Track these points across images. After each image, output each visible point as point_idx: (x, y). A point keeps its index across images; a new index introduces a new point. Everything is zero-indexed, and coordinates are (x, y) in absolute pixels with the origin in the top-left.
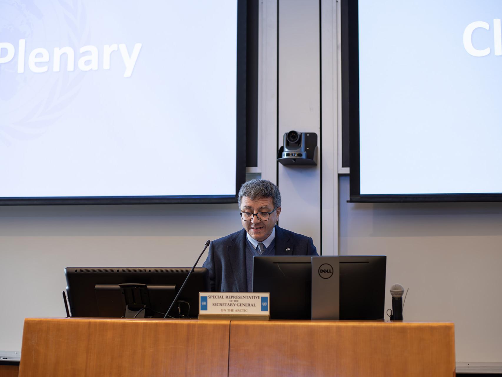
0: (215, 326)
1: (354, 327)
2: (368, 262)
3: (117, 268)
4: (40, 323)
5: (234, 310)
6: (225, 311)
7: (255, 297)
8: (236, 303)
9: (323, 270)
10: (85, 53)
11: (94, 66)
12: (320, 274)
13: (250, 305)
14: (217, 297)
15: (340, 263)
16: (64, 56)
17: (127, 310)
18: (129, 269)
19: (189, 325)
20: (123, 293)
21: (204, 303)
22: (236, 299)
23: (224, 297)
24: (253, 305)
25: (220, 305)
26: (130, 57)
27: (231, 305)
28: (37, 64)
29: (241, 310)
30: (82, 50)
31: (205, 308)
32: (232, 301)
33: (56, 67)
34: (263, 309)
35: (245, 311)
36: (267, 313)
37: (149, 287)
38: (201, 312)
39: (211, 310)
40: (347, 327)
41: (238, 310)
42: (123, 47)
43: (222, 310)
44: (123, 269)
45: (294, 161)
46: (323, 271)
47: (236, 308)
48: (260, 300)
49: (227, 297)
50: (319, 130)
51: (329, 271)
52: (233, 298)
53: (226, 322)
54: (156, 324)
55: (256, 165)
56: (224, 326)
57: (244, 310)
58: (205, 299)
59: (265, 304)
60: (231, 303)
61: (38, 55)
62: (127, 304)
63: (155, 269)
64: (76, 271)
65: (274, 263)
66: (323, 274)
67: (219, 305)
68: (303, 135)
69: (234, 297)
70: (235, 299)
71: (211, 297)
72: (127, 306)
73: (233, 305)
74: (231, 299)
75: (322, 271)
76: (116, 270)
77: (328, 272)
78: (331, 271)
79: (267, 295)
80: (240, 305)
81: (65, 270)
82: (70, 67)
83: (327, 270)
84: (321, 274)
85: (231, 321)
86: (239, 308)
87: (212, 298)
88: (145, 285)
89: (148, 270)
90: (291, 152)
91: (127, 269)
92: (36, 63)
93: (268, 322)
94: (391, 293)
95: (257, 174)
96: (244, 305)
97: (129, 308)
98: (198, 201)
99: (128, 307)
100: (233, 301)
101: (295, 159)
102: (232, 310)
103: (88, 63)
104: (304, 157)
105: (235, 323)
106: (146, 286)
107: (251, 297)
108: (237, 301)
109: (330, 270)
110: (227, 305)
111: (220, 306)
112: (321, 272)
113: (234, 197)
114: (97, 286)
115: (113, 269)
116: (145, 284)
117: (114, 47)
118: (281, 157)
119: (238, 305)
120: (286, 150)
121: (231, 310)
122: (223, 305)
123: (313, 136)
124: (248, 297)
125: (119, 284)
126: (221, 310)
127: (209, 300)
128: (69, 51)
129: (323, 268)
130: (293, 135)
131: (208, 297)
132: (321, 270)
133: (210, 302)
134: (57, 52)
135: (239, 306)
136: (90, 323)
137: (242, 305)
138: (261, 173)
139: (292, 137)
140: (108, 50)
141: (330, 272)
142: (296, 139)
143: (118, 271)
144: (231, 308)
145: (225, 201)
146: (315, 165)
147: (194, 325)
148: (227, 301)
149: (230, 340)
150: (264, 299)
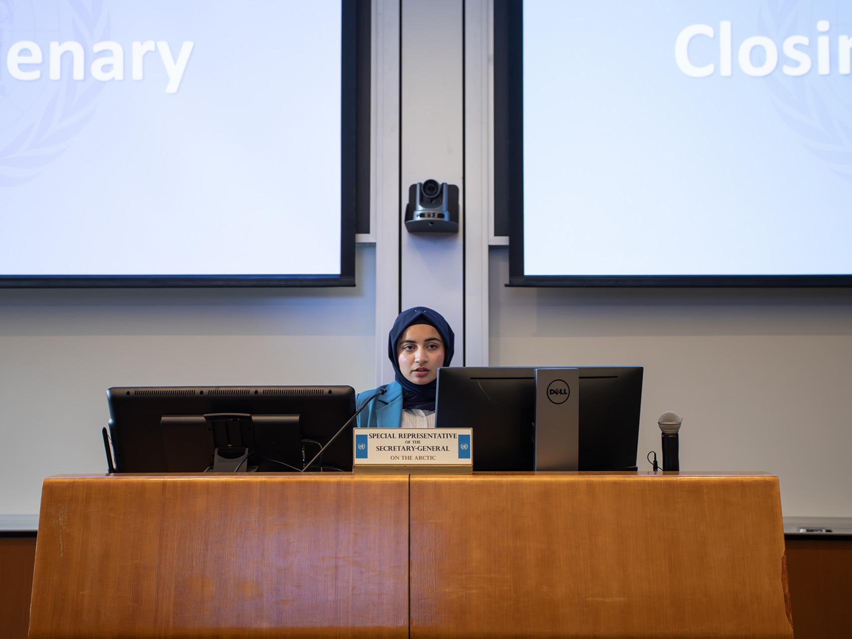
0: (384, 485)
1: (615, 483)
2: (617, 377)
3: (200, 388)
4: (72, 486)
5: (414, 457)
6: (398, 459)
7: (449, 435)
8: (417, 445)
9: (555, 390)
10: (103, 53)
11: (117, 73)
12: (549, 395)
13: (440, 449)
14: (383, 436)
15: (580, 378)
16: (67, 57)
17: (217, 457)
18: (221, 389)
19: (339, 484)
20: (210, 429)
21: (362, 447)
22: (417, 440)
23: (397, 436)
24: (445, 449)
25: (390, 448)
26: (175, 63)
27: (408, 448)
28: (23, 67)
29: (425, 458)
30: (98, 47)
31: (364, 454)
32: (409, 442)
33: (55, 73)
34: (462, 454)
35: (432, 458)
36: (469, 461)
37: (254, 418)
38: (357, 461)
39: (374, 458)
40: (604, 484)
41: (420, 458)
42: (163, 47)
43: (393, 458)
44: (211, 389)
45: (431, 225)
46: (555, 392)
47: (417, 453)
48: (457, 440)
49: (400, 436)
50: (461, 181)
51: (563, 392)
52: (410, 437)
53: (403, 478)
54: (283, 484)
55: (367, 231)
56: (399, 485)
57: (430, 458)
58: (363, 439)
59: (464, 447)
60: (408, 445)
61: (24, 52)
62: (216, 447)
63: (265, 389)
64: (128, 393)
65: (472, 378)
66: (554, 397)
67: (387, 448)
68: (444, 186)
69: (413, 436)
70: (414, 439)
71: (373, 436)
72: (216, 450)
73: (411, 449)
74: (408, 440)
75: (552, 392)
76: (198, 391)
77: (561, 394)
78: (567, 391)
79: (468, 432)
80: (422, 448)
81: (108, 392)
82: (79, 74)
83: (561, 390)
84: (552, 397)
85: (411, 476)
86: (422, 453)
87: (376, 437)
88: (249, 415)
89: (253, 390)
90: (426, 211)
91: (217, 389)
92: (20, 65)
93: (472, 476)
94: (660, 427)
95: (368, 244)
96: (430, 449)
97: (219, 454)
98: (283, 283)
99: (218, 451)
100: (412, 442)
101: (432, 222)
102: (410, 458)
103: (106, 68)
104: (446, 219)
105: (416, 479)
106: (250, 418)
107: (442, 436)
108: (419, 442)
109: (565, 390)
110: (401, 448)
111: (389, 450)
112: (551, 394)
113: (338, 277)
114: (164, 419)
115: (193, 389)
116: (249, 413)
117: (150, 45)
118: (412, 219)
119: (420, 448)
120: (420, 209)
121: (408, 458)
122: (394, 450)
123: (453, 189)
124: (437, 436)
125: (205, 415)
126: (391, 457)
127: (369, 440)
128: (76, 49)
129: (554, 387)
130: (430, 186)
131: (369, 436)
132: (551, 390)
133: (372, 444)
134: (56, 50)
135: (421, 450)
136: (164, 484)
137: (426, 448)
138: (375, 243)
139: (429, 189)
140: (139, 49)
141: (565, 393)
142: (435, 191)
143: (202, 392)
144: (407, 453)
145: (325, 283)
146: (456, 231)
147: (347, 484)
148: (402, 442)
149: (411, 508)
150: (463, 439)
